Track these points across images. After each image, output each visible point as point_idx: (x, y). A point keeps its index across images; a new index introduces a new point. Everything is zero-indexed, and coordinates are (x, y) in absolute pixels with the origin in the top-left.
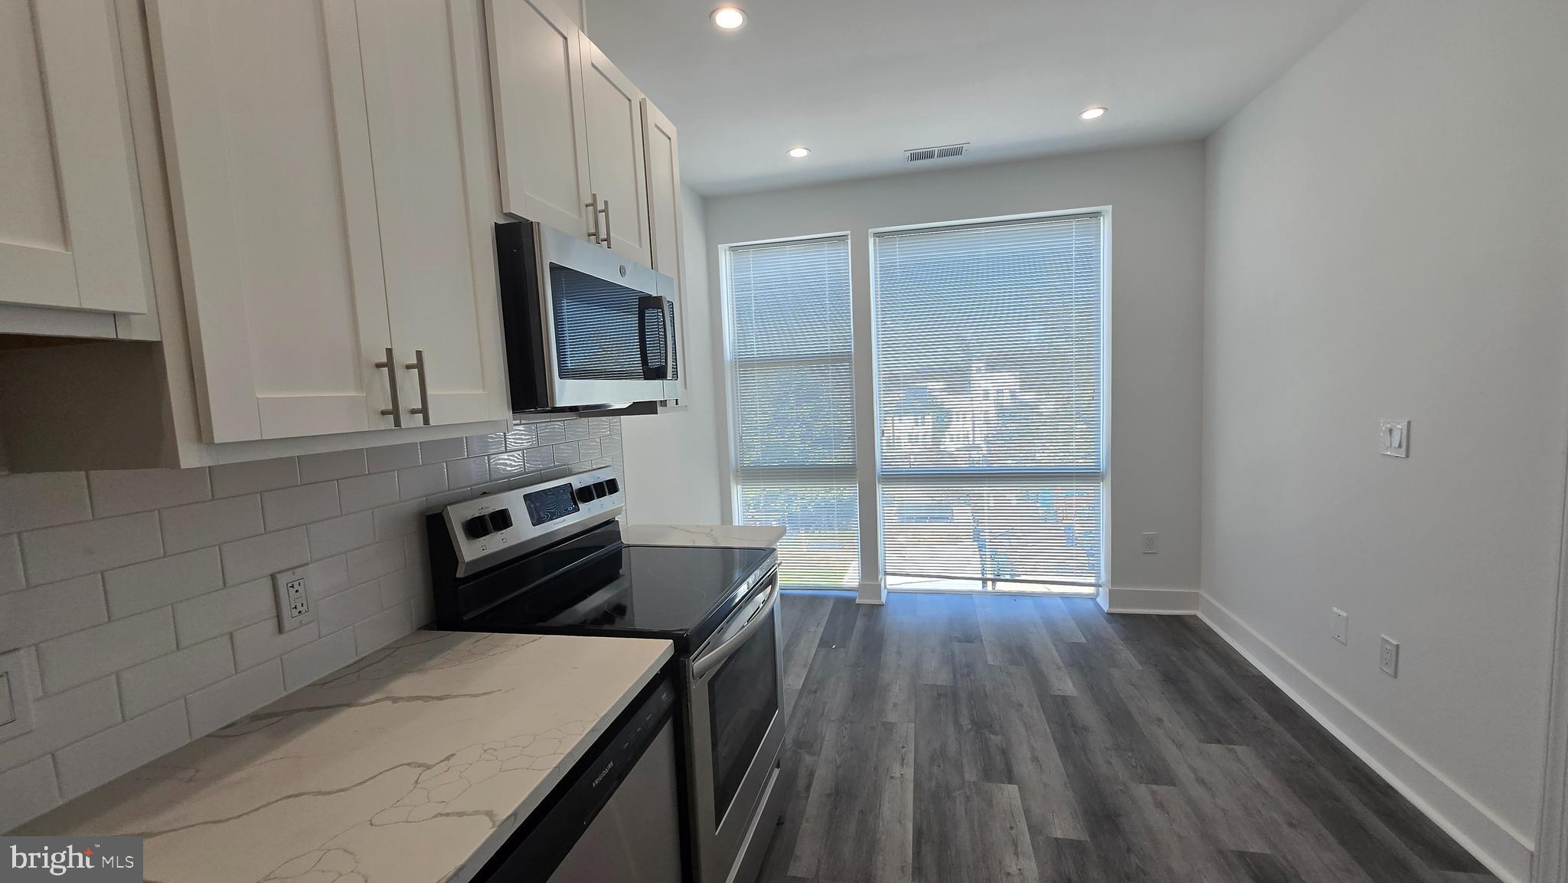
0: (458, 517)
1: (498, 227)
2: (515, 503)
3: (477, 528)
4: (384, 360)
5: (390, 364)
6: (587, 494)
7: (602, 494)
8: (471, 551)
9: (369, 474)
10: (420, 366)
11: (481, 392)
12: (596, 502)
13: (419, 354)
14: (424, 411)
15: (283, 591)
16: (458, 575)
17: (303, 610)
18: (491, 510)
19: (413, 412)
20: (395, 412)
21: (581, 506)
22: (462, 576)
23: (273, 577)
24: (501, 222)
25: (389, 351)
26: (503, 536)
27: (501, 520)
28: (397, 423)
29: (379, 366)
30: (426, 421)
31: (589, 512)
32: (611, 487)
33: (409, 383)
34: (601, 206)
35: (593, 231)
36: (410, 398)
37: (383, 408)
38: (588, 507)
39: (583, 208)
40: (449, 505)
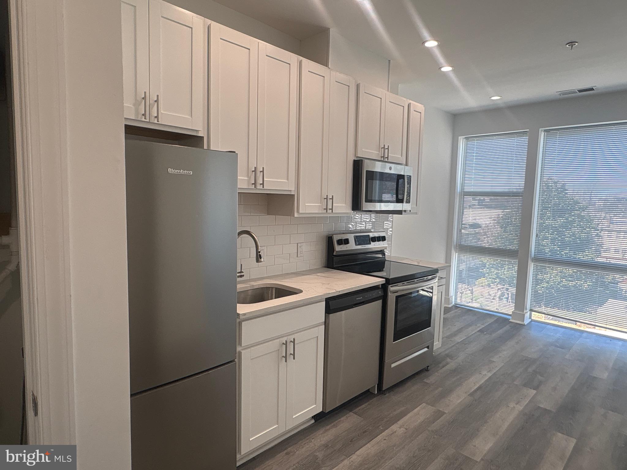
0: (336, 238)
1: (354, 161)
2: (351, 238)
3: (340, 242)
4: (326, 197)
5: (327, 199)
6: (374, 239)
7: (379, 241)
8: (338, 248)
9: (317, 223)
10: (332, 199)
11: (345, 205)
12: (377, 243)
13: (333, 196)
14: (332, 209)
15: (299, 247)
16: (334, 254)
17: (302, 253)
18: (344, 238)
19: (330, 209)
20: (326, 209)
21: (372, 243)
22: (335, 254)
23: (297, 244)
24: (356, 159)
25: (327, 196)
26: (346, 246)
27: (346, 242)
28: (327, 212)
29: (325, 199)
30: (332, 212)
31: (375, 246)
32: (383, 239)
33: (330, 202)
34: (386, 147)
35: (383, 156)
36: (330, 206)
37: (324, 208)
38: (374, 244)
39: (380, 149)
40: (334, 234)
